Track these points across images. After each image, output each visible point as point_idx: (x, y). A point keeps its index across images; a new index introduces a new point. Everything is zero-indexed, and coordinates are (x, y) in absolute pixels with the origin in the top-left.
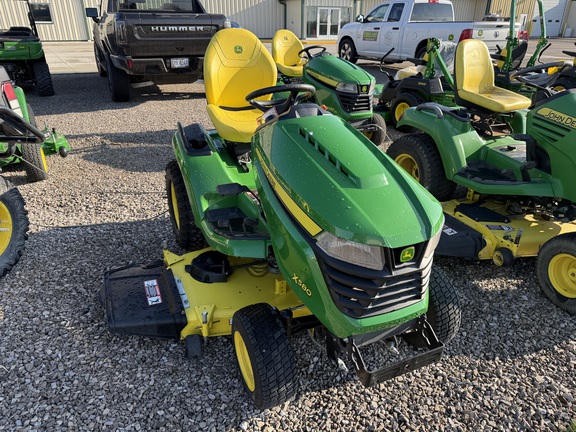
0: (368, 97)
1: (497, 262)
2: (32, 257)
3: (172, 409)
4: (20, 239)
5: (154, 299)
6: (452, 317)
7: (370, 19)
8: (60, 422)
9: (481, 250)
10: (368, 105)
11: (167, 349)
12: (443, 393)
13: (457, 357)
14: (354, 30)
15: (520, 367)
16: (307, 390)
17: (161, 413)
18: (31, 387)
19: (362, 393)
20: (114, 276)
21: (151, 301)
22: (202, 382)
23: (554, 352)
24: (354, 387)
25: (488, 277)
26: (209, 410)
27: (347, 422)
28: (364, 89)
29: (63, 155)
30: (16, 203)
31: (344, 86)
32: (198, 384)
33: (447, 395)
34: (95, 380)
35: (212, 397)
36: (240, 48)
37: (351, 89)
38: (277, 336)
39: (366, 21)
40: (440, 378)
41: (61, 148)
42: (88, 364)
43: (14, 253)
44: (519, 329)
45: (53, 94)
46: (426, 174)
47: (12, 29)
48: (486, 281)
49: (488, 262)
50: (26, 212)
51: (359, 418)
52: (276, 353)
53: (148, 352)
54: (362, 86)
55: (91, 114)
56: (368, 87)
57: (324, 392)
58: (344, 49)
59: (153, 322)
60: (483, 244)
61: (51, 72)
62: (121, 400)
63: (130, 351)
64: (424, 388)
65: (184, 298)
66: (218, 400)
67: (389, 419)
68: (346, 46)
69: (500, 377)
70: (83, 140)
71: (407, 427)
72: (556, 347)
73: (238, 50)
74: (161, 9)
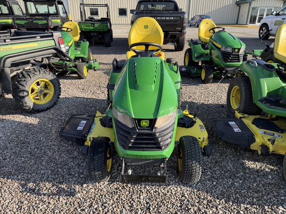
0: (239, 55)
1: (259, 152)
2: (60, 106)
3: (65, 170)
4: (56, 98)
5: (80, 128)
6: (193, 168)
7: (281, 13)
8: (29, 162)
9: (252, 144)
10: (239, 59)
11: (79, 149)
12: (179, 205)
13: (200, 192)
14: (270, 20)
15: (234, 209)
16: (118, 181)
17: (60, 170)
18: (29, 148)
19: (141, 191)
20: (75, 117)
21: (79, 128)
22: (82, 165)
23: (264, 209)
24: (139, 187)
25: (255, 160)
26: (76, 175)
27: (124, 199)
28: (236, 50)
29: (95, 70)
30: (56, 84)
31: (225, 48)
32: (80, 165)
33: (181, 207)
34: (49, 152)
35: (81, 171)
36: (147, 26)
37: (229, 50)
38: (99, 150)
39: (277, 15)
40: (183, 198)
41: (94, 67)
42: (50, 146)
43: (53, 102)
44: (250, 191)
45: (110, 46)
46: (243, 98)
47: (102, 18)
48: (252, 163)
49: (254, 152)
50: (61, 88)
51: (130, 200)
52: (96, 157)
53: (72, 148)
54: (235, 49)
55: (119, 55)
56: (239, 49)
57: (125, 184)
58: (262, 30)
59: (74, 136)
60: (254, 140)
61: (114, 37)
62: (51, 161)
63: (66, 146)
64: (171, 199)
65: (92, 130)
66: (82, 173)
67: (144, 205)
68: (264, 28)
69: (217, 209)
70: (109, 66)
71: (149, 212)
72: (266, 207)
73: (146, 27)
74: (161, 9)
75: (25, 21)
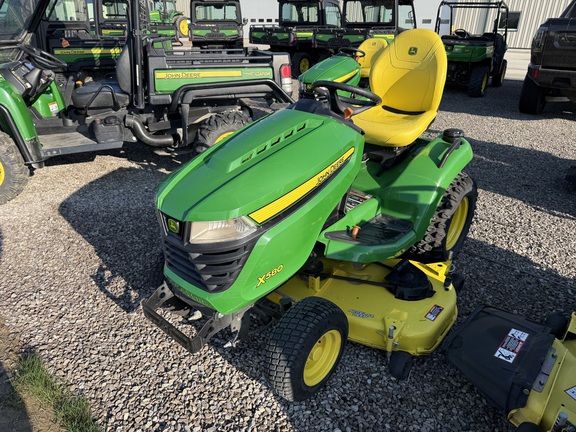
36: (415, 49)
47: (485, 34)
73: (412, 51)
75: (331, 36)
